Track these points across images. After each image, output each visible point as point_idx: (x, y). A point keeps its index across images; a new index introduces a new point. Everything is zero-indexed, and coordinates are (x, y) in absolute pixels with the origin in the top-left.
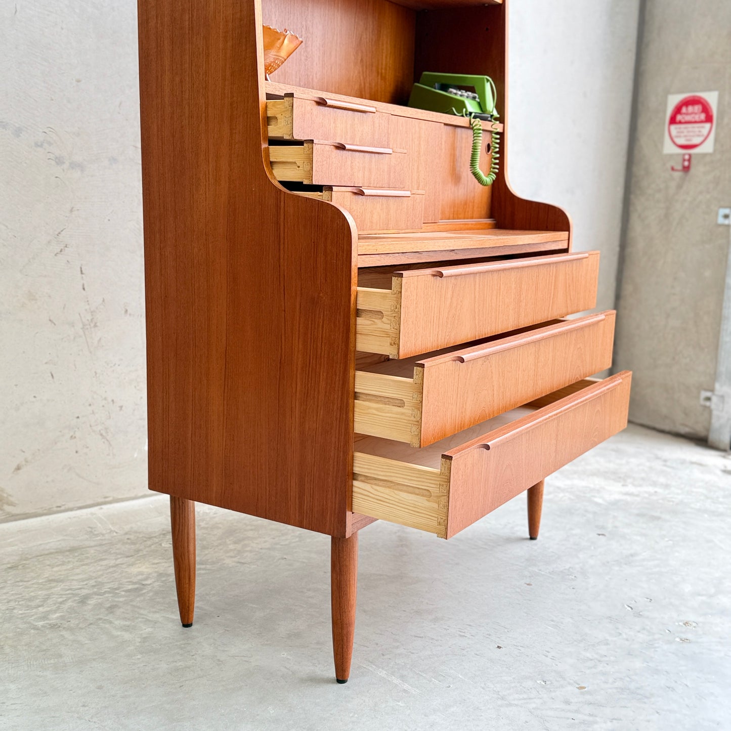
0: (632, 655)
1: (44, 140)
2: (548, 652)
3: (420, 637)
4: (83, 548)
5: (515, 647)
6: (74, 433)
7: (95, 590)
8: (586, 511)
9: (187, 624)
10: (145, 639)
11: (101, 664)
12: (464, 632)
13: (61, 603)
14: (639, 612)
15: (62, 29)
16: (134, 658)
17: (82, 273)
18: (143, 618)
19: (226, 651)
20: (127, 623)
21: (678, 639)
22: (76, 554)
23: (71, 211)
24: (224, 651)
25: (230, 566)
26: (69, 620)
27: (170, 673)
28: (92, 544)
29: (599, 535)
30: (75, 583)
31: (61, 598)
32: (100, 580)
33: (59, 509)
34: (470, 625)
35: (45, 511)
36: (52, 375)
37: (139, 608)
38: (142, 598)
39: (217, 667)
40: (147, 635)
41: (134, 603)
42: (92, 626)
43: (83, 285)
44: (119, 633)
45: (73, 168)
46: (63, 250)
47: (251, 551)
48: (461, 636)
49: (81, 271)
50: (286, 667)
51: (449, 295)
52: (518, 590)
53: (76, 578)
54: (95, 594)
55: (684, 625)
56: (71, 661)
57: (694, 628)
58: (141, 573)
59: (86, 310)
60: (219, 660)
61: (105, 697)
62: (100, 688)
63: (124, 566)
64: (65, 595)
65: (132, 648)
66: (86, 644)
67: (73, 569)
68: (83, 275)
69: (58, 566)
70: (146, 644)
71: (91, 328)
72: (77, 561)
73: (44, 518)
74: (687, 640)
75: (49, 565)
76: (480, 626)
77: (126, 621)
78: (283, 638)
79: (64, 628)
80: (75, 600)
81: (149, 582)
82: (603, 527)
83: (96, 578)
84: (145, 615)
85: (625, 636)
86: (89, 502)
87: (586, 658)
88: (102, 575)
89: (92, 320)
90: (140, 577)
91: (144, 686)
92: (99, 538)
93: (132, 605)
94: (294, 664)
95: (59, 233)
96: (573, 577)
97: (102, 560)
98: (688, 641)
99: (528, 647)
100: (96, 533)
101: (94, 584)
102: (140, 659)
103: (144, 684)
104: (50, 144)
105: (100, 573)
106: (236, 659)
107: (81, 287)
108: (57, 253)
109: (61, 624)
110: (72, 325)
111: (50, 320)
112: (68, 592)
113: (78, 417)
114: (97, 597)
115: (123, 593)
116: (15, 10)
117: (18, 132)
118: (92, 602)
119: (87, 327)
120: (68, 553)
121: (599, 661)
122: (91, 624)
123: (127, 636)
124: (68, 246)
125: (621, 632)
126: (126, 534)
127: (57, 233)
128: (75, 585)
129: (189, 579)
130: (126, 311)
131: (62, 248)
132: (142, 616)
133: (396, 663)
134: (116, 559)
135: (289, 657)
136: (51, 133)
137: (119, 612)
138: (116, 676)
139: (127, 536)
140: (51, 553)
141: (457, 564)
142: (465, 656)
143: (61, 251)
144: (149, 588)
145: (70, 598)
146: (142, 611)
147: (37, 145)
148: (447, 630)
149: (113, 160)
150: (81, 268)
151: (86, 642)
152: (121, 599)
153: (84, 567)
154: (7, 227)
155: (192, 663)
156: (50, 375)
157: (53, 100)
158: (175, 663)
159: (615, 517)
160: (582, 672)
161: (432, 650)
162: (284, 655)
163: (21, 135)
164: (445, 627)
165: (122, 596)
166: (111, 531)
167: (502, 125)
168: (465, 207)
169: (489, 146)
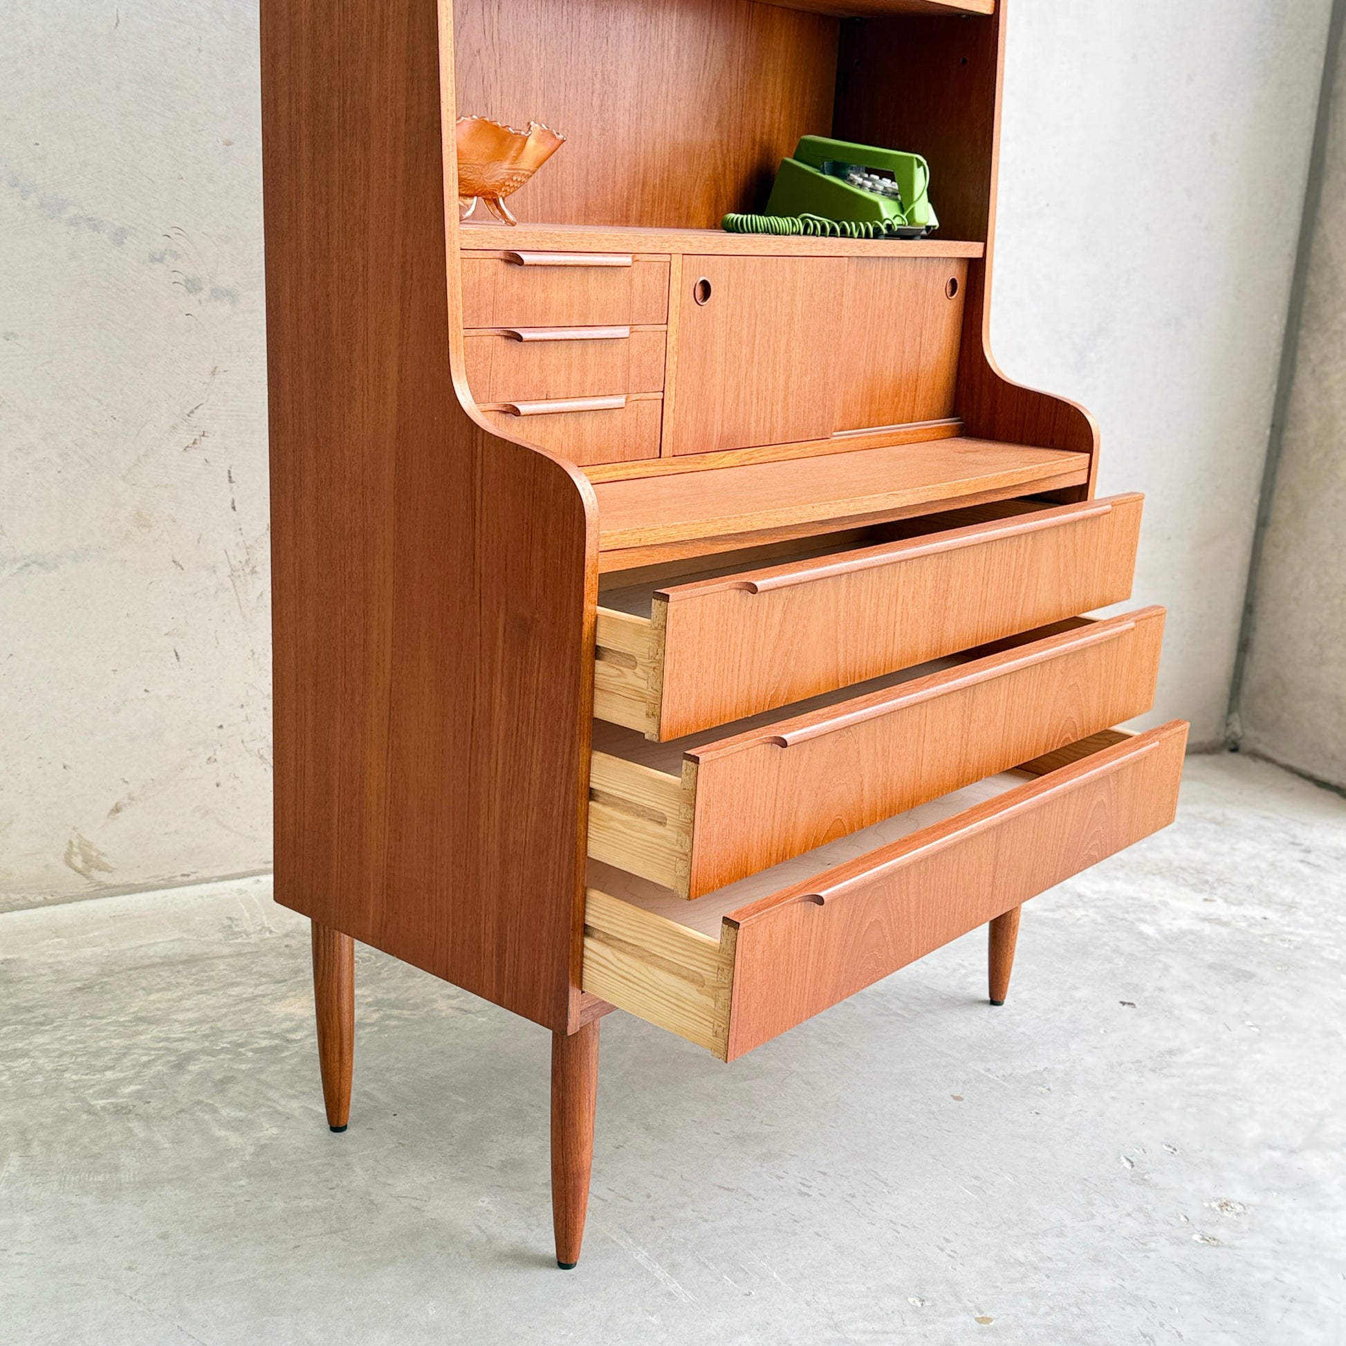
0: (1099, 1261)
1: (166, 250)
2: (947, 1241)
3: (728, 1189)
4: (209, 958)
5: (891, 1225)
6: (215, 754)
7: (207, 1044)
8: (1116, 950)
9: (337, 1127)
10: (261, 1149)
11: (177, 1191)
12: (809, 1187)
13: (145, 1065)
14: (1144, 1174)
15: (200, 50)
16: (234, 1184)
17: (231, 481)
18: (270, 1107)
19: (389, 1185)
20: (241, 1114)
21: (1196, 1237)
22: (194, 970)
23: (213, 373)
24: (385, 1184)
26: (149, 1100)
27: (286, 1221)
28: (226, 950)
29: (1123, 1003)
30: (177, 1026)
31: (146, 1055)
32: (219, 1024)
33: (185, 879)
34: (824, 1173)
35: (162, 882)
36: (177, 655)
37: (270, 1086)
38: (278, 1067)
39: (365, 1215)
40: (268, 1142)
41: (263, 1077)
42: (182, 1115)
43: (233, 503)
44: (223, 1133)
45: (217, 298)
46: (198, 442)
48: (802, 1194)
49: (230, 477)
50: (479, 1228)
51: (777, 618)
52: (934, 1108)
53: (181, 1017)
54: (206, 1052)
55: (1219, 1209)
56: (132, 1180)
57: (1235, 1217)
58: (289, 1018)
59: (237, 544)
60: (372, 1202)
61: (168, 1256)
62: (164, 1236)
63: (266, 1001)
64: (154, 1049)
65: (236, 1164)
66: (163, 1149)
67: (181, 999)
68: (233, 485)
69: (158, 991)
70: (262, 1159)
71: (245, 576)
72: (191, 984)
73: (159, 894)
74: (1214, 1239)
75: (143, 989)
76: (841, 1176)
77: (241, 1110)
78: (491, 1168)
79: (137, 1115)
80: (169, 1062)
81: (298, 1036)
82: (1136, 988)
83: (214, 1020)
84: (274, 1101)
85: (1099, 1221)
86: (238, 870)
87: (1012, 1260)
88: (226, 1015)
89: (247, 562)
90: (287, 1025)
91: (235, 1240)
92: (240, 940)
93: (259, 1080)
94: (495, 1222)
95: (192, 412)
96: (1044, 1091)
97: (233, 985)
98: (1215, 1243)
99: (914, 1227)
100: (236, 929)
101: (208, 1032)
102: (243, 1186)
103: (237, 1237)
104: (176, 256)
105: (224, 1010)
106: (401, 1203)
107: (229, 505)
108: (188, 447)
109: (134, 1106)
110: (214, 569)
111: (174, 562)
112: (161, 1045)
113: (221, 727)
114: (205, 1058)
115: (250, 1054)
116: (116, 21)
117: (119, 236)
118: (194, 1067)
119: (236, 574)
120: (180, 967)
121: (1035, 1268)
122: (183, 1111)
123: (234, 1139)
124: (206, 434)
125: (1094, 1212)
126: (286, 935)
127: (187, 412)
128: (177, 1031)
129: (341, 1053)
131: (197, 437)
132: (269, 1103)
133: (670, 1237)
134: (256, 986)
135: (491, 1208)
136: (178, 236)
137: (233, 1091)
138: (197, 1216)
139: (288, 941)
140: (154, 965)
141: (841, 1044)
142: (796, 1234)
143: (194, 443)
144: (296, 1047)
145: (162, 1056)
146: (273, 1094)
147: (153, 259)
148: (779, 1178)
150: (229, 472)
151: (165, 1146)
152: (244, 1067)
153: (200, 996)
154: (100, 401)
155: (327, 1203)
156: (174, 654)
157: (182, 178)
158: (299, 1200)
159: (1166, 968)
160: (997, 1287)
161: (740, 1217)
162: (485, 1202)
163: (125, 241)
164: (778, 1173)
165: (248, 1061)
166: (264, 928)
167: (981, 245)
168: (896, 400)
169: (953, 283)
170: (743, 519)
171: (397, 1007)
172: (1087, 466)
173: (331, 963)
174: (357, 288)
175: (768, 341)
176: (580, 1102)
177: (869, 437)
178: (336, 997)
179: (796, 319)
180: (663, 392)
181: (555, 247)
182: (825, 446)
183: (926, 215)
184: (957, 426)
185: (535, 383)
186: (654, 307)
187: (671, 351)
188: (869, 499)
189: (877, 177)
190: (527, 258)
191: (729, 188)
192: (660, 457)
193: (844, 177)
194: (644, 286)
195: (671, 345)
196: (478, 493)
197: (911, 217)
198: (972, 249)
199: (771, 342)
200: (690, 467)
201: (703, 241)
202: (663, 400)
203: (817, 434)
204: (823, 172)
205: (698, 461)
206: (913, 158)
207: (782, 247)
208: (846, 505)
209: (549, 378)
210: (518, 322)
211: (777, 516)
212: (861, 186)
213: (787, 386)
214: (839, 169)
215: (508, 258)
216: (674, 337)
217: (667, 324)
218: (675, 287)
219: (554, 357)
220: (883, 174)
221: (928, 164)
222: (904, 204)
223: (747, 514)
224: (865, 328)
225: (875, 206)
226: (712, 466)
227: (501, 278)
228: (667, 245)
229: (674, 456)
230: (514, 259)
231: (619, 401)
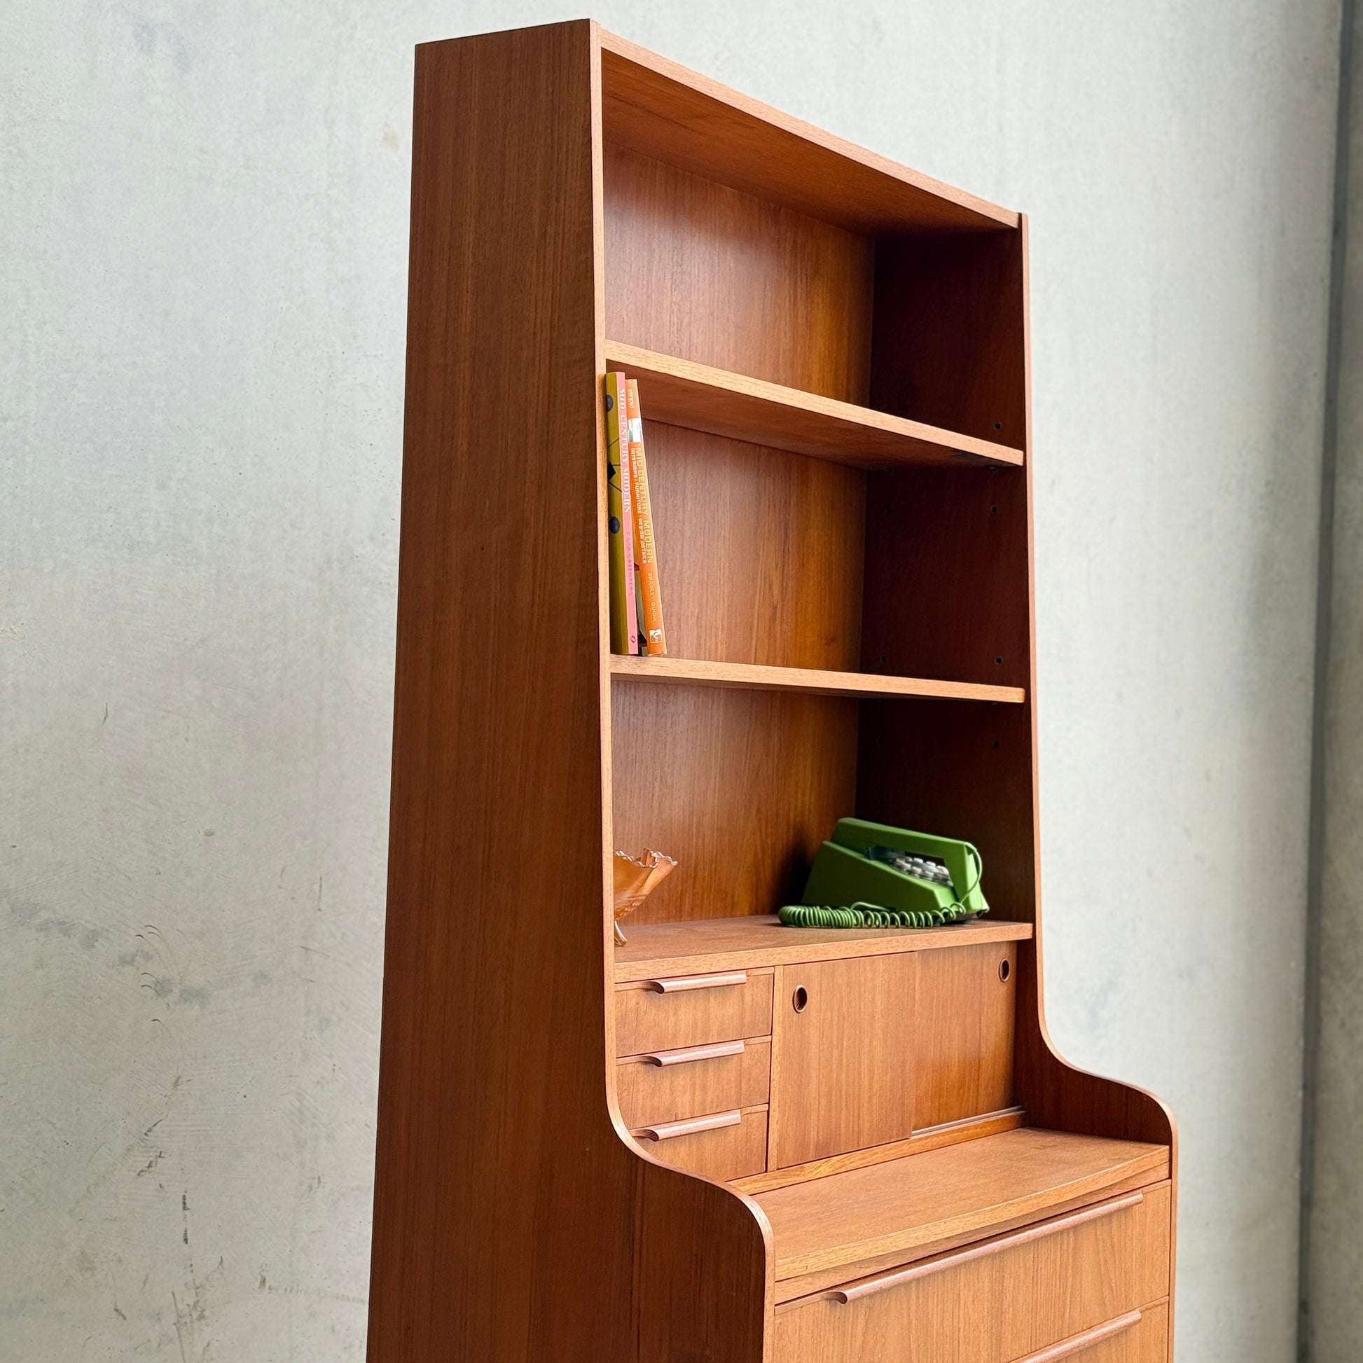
1: (137, 951)
15: (187, 740)
17: (185, 1208)
23: (176, 1084)
43: (186, 1233)
45: (186, 1000)
46: (153, 1165)
49: (184, 1203)
59: (186, 1285)
68: (186, 1212)
71: (192, 1322)
89: (196, 1303)
95: (150, 1130)
104: (147, 957)
107: (182, 1238)
108: (142, 1171)
110: (157, 1317)
111: (116, 1310)
116: (105, 715)
117: (91, 939)
119: (184, 1320)
124: (162, 1155)
127: (145, 1130)
130: (264, 1281)
131: (152, 1159)
136: (151, 935)
143: (149, 1166)
147: (124, 961)
149: (262, 977)
150: (184, 1197)
154: (53, 1125)
157: (160, 874)
163: (96, 944)
167: (1029, 926)
168: (961, 1092)
169: (1005, 965)
172: (1168, 1159)
175: (854, 1042)
177: (943, 1134)
179: (876, 1018)
180: (769, 1103)
181: (684, 971)
182: (905, 1147)
183: (978, 901)
184: (1021, 1115)
185: (666, 1106)
186: (761, 1020)
187: (775, 1061)
189: (921, 861)
190: (666, 985)
192: (766, 1172)
193: (892, 863)
194: (753, 999)
195: (775, 1055)
197: (967, 904)
198: (1019, 931)
199: (857, 1043)
200: (791, 1180)
201: (800, 950)
202: (768, 1112)
203: (898, 1135)
204: (868, 857)
205: (798, 1173)
206: (961, 846)
207: (863, 949)
209: (677, 1099)
210: (657, 1048)
212: (911, 872)
213: (871, 1088)
214: (881, 854)
215: (649, 987)
216: (778, 1047)
217: (771, 1034)
218: (777, 997)
219: (682, 1080)
221: (978, 851)
222: (959, 893)
224: (932, 1019)
225: (931, 894)
226: (810, 1176)
227: (643, 1007)
228: (772, 958)
229: (778, 1169)
230: (655, 988)
231: (734, 1117)
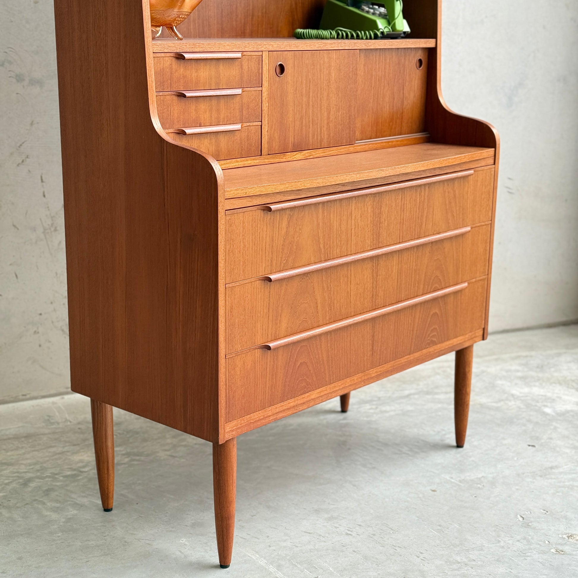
0: (500, 561)
1: (5, 60)
2: (422, 553)
3: (309, 533)
4: (38, 435)
5: (393, 547)
6: (38, 328)
7: (39, 474)
8: (529, 421)
9: (107, 509)
10: (69, 520)
11: (26, 539)
12: (351, 531)
13: (7, 484)
14: (529, 523)
16: (55, 535)
17: (42, 181)
18: (72, 501)
19: (134, 534)
20: (58, 505)
21: (553, 551)
22: (30, 441)
23: (32, 124)
24: (132, 534)
25: (162, 458)
26: (10, 500)
27: (82, 550)
28: (47, 431)
29: (529, 446)
30: (23, 466)
31: (7, 479)
32: (45, 465)
33: (24, 397)
34: (360, 525)
35: (12, 399)
36: (16, 276)
37: (72, 492)
38: (76, 484)
39: (122, 548)
40: (71, 517)
41: (68, 488)
42: (27, 506)
43: (44, 193)
44: (48, 513)
45: (32, 84)
46: (25, 161)
47: (185, 446)
48: (347, 534)
49: (42, 180)
50: (180, 552)
52: (421, 495)
53: (24, 462)
54: (38, 478)
55: (567, 538)
56: (3, 534)
57: (575, 541)
58: (81, 461)
59: (46, 216)
60: (126, 542)
61: (22, 567)
62: (20, 559)
63: (69, 454)
64: (12, 477)
65: (56, 527)
66: (18, 521)
67: (24, 454)
68: (44, 184)
69: (12, 450)
70: (69, 524)
71: (51, 232)
72: (30, 447)
73: (10, 405)
74: (562, 551)
75: (4, 450)
76: (369, 526)
77: (57, 503)
78: (187, 526)
79: (4, 506)
80: (19, 482)
81: (86, 469)
82: (537, 438)
83: (42, 463)
84: (75, 499)
85: (502, 544)
86: (53, 392)
87: (455, 561)
88: (48, 461)
89: (52, 224)
90: (80, 465)
91: (56, 559)
92: (54, 426)
94: (189, 549)
95: (21, 145)
96: (481, 487)
97: (51, 447)
98: (563, 553)
99: (405, 547)
100: (52, 421)
101: (39, 468)
102: (60, 536)
103: (57, 558)
104: (10, 63)
105: (47, 459)
106: (140, 542)
107: (42, 194)
108: (19, 164)
109: (2, 502)
110: (34, 229)
111: (14, 225)
112: (15, 475)
113: (41, 314)
114: (38, 480)
115: (61, 478)
118: (32, 485)
119: (47, 231)
120: (23, 439)
121: (466, 564)
122: (27, 504)
123: (54, 516)
124: (29, 157)
125: (500, 540)
126: (79, 423)
127: (18, 145)
128: (23, 469)
129: (108, 469)
131: (24, 158)
132: (72, 500)
133: (278, 554)
134: (64, 447)
135: (186, 543)
136: (11, 52)
137: (53, 495)
138: (36, 550)
139: (80, 426)
140: (9, 439)
141: (374, 468)
142: (343, 552)
143: (23, 162)
144: (85, 475)
145: (16, 480)
146: (73, 496)
148: (336, 527)
150: (41, 177)
151: (20, 519)
152: (58, 484)
153: (34, 453)
155: (103, 543)
156: (14, 275)
157: (12, 22)
158: (88, 542)
159: (555, 428)
160: (445, 573)
161: (315, 545)
162: (184, 540)
164: (336, 525)
165: (60, 481)
166: (66, 421)
167: (434, 40)
168: (391, 124)
169: (420, 61)
170: (300, 183)
171: (138, 456)
172: (493, 155)
173: (101, 422)
174: (103, 74)
175: (317, 94)
176: (227, 481)
177: (376, 144)
178: (104, 440)
179: (332, 82)
180: (261, 122)
181: (201, 50)
182: (351, 148)
183: (403, 25)
184: (426, 137)
185: (193, 119)
186: (254, 79)
187: (265, 100)
188: (368, 172)
189: (377, 7)
190: (187, 56)
191: (299, 16)
192: (261, 155)
193: (359, 8)
194: (249, 68)
195: (265, 97)
196: (165, 173)
197: (394, 28)
198: (429, 43)
199: (319, 95)
200: (277, 160)
201: (279, 44)
202: (261, 126)
203: (346, 142)
204: (348, 5)
205: (282, 157)
207: (322, 46)
208: (355, 175)
209: (200, 116)
210: (183, 88)
211: (318, 181)
212: (368, 12)
213: (328, 118)
214: (357, 4)
215: (177, 56)
216: (266, 93)
217: (262, 87)
218: (265, 68)
219: (203, 106)
220: (380, 6)
222: (390, 21)
223: (302, 180)
224: (371, 86)
225: (374, 23)
226: (289, 159)
227: (174, 66)
228: (260, 47)
229: (269, 154)
230: (180, 57)
231: (238, 127)
